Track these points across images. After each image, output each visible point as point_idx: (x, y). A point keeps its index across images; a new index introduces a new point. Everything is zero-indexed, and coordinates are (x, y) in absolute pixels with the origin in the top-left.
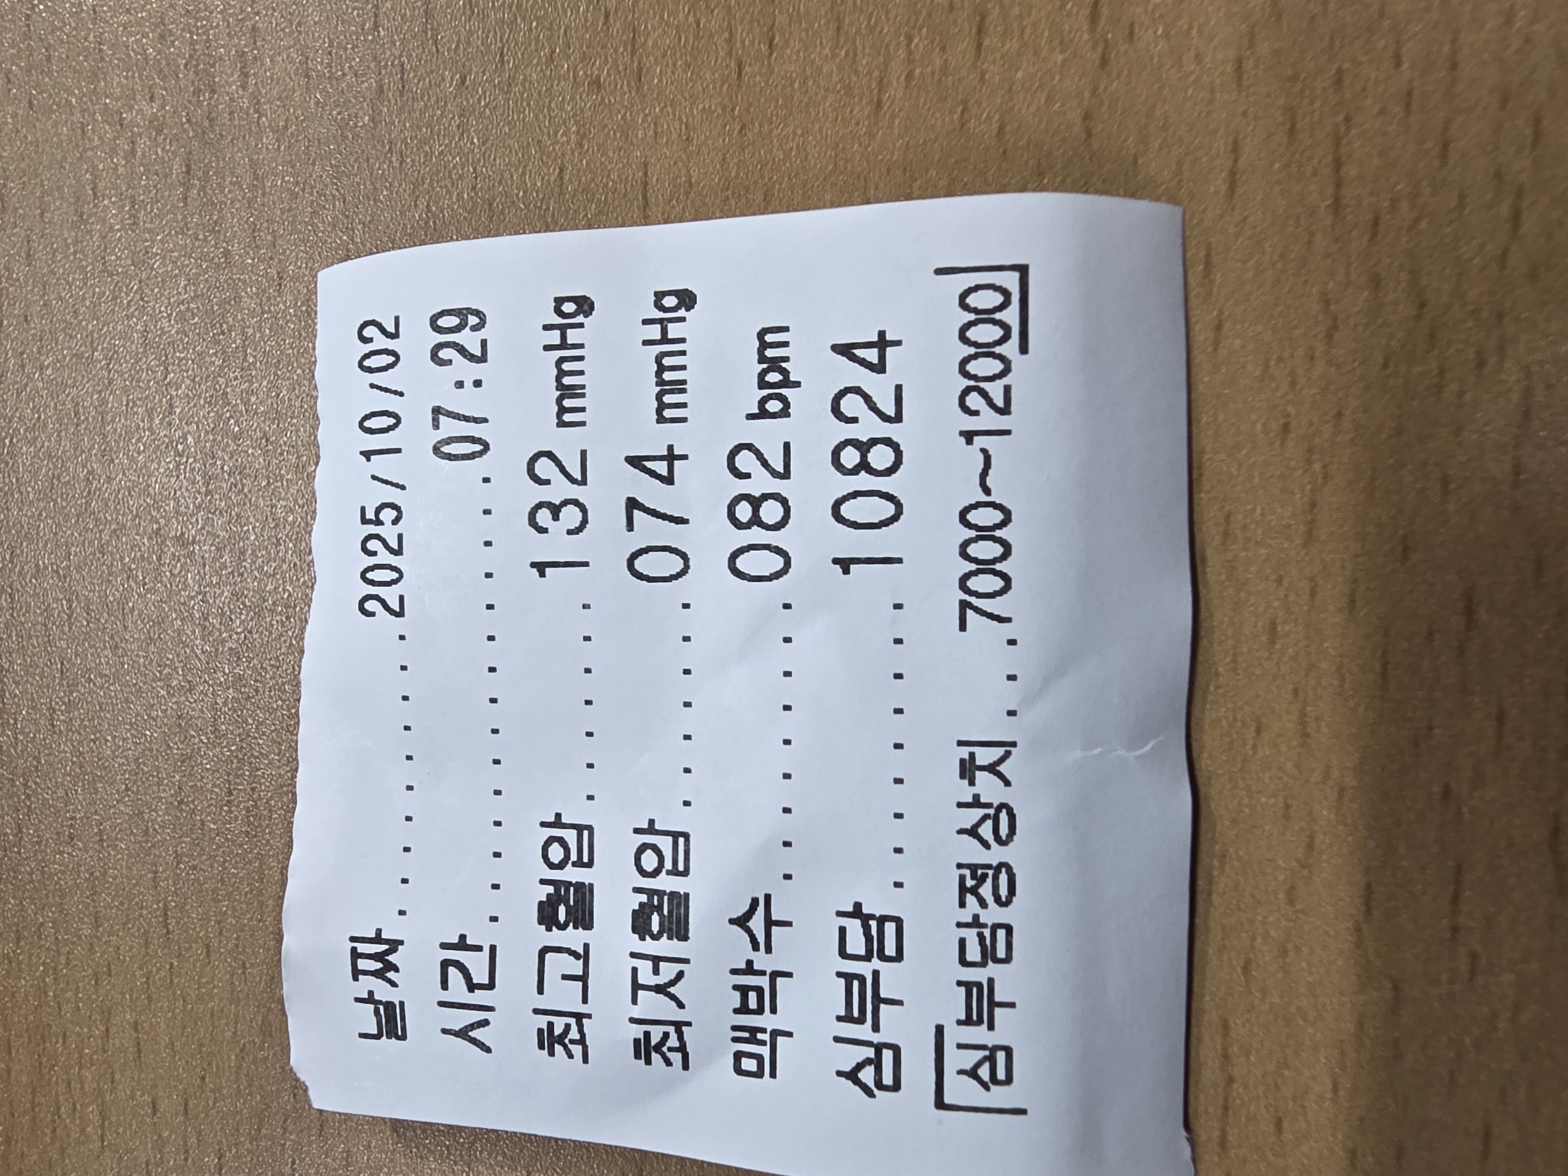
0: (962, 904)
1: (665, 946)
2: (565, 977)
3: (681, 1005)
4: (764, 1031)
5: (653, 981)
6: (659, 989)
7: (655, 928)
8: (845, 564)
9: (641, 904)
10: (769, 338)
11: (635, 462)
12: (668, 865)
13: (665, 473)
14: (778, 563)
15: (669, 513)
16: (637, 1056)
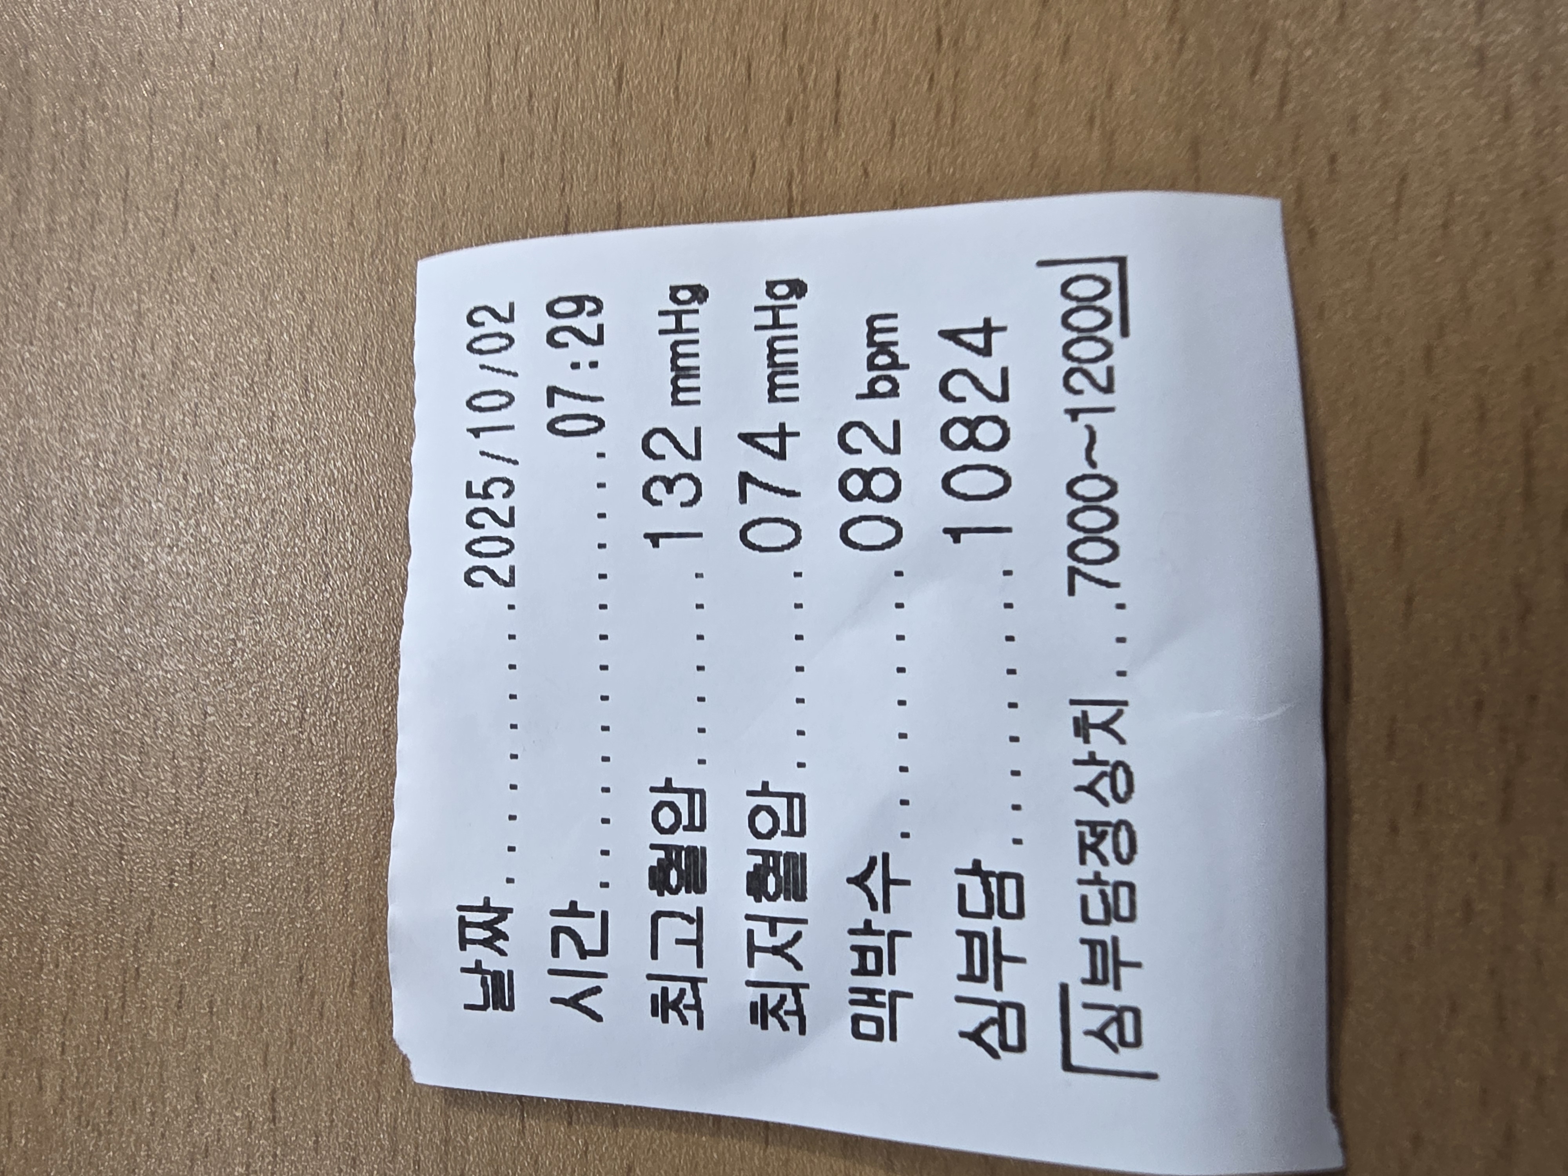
0: (1083, 861)
1: (782, 907)
2: (679, 942)
3: (798, 967)
4: (882, 992)
5: (770, 942)
6: (776, 951)
7: (771, 888)
8: (955, 534)
9: (756, 866)
10: (878, 324)
11: (748, 438)
12: (784, 826)
13: (777, 449)
14: (890, 533)
15: (781, 487)
16: (754, 1020)
